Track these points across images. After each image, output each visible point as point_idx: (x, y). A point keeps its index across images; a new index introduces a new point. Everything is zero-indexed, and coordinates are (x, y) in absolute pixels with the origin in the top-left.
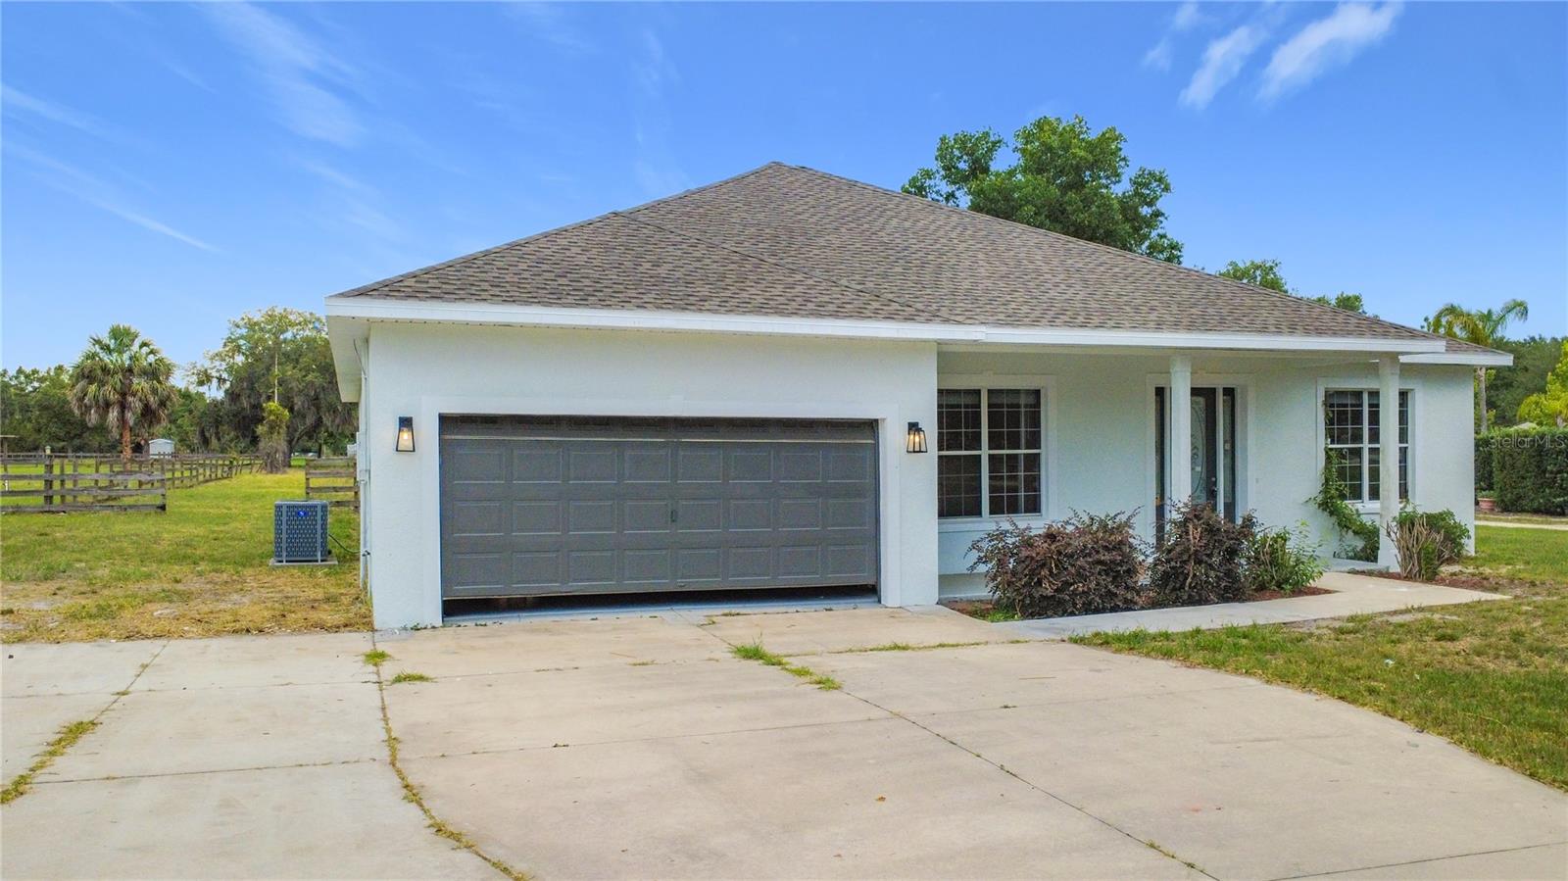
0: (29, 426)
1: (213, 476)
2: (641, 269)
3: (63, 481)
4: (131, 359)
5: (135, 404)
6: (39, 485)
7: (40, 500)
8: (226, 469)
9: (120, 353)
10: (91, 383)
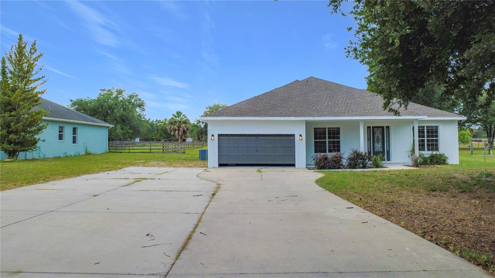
0: (158, 135)
1: (198, 147)
2: (253, 109)
3: (166, 147)
4: (181, 119)
5: (181, 129)
6: (162, 147)
7: (162, 150)
8: (202, 145)
9: (178, 117)
10: (172, 125)
